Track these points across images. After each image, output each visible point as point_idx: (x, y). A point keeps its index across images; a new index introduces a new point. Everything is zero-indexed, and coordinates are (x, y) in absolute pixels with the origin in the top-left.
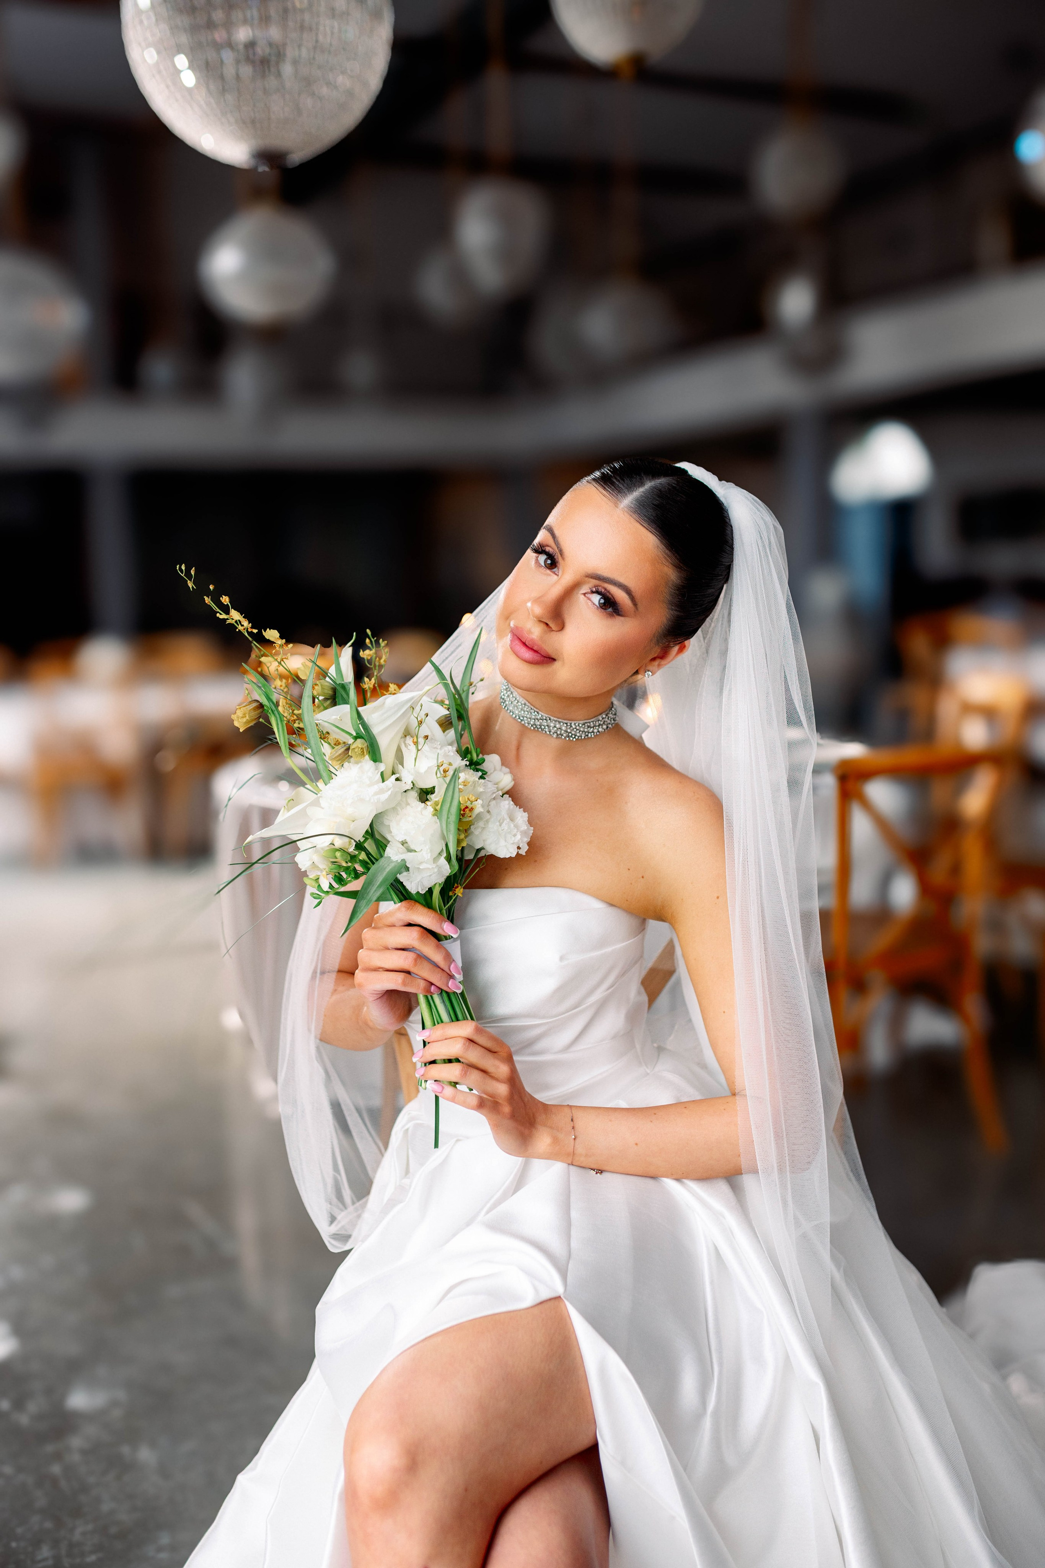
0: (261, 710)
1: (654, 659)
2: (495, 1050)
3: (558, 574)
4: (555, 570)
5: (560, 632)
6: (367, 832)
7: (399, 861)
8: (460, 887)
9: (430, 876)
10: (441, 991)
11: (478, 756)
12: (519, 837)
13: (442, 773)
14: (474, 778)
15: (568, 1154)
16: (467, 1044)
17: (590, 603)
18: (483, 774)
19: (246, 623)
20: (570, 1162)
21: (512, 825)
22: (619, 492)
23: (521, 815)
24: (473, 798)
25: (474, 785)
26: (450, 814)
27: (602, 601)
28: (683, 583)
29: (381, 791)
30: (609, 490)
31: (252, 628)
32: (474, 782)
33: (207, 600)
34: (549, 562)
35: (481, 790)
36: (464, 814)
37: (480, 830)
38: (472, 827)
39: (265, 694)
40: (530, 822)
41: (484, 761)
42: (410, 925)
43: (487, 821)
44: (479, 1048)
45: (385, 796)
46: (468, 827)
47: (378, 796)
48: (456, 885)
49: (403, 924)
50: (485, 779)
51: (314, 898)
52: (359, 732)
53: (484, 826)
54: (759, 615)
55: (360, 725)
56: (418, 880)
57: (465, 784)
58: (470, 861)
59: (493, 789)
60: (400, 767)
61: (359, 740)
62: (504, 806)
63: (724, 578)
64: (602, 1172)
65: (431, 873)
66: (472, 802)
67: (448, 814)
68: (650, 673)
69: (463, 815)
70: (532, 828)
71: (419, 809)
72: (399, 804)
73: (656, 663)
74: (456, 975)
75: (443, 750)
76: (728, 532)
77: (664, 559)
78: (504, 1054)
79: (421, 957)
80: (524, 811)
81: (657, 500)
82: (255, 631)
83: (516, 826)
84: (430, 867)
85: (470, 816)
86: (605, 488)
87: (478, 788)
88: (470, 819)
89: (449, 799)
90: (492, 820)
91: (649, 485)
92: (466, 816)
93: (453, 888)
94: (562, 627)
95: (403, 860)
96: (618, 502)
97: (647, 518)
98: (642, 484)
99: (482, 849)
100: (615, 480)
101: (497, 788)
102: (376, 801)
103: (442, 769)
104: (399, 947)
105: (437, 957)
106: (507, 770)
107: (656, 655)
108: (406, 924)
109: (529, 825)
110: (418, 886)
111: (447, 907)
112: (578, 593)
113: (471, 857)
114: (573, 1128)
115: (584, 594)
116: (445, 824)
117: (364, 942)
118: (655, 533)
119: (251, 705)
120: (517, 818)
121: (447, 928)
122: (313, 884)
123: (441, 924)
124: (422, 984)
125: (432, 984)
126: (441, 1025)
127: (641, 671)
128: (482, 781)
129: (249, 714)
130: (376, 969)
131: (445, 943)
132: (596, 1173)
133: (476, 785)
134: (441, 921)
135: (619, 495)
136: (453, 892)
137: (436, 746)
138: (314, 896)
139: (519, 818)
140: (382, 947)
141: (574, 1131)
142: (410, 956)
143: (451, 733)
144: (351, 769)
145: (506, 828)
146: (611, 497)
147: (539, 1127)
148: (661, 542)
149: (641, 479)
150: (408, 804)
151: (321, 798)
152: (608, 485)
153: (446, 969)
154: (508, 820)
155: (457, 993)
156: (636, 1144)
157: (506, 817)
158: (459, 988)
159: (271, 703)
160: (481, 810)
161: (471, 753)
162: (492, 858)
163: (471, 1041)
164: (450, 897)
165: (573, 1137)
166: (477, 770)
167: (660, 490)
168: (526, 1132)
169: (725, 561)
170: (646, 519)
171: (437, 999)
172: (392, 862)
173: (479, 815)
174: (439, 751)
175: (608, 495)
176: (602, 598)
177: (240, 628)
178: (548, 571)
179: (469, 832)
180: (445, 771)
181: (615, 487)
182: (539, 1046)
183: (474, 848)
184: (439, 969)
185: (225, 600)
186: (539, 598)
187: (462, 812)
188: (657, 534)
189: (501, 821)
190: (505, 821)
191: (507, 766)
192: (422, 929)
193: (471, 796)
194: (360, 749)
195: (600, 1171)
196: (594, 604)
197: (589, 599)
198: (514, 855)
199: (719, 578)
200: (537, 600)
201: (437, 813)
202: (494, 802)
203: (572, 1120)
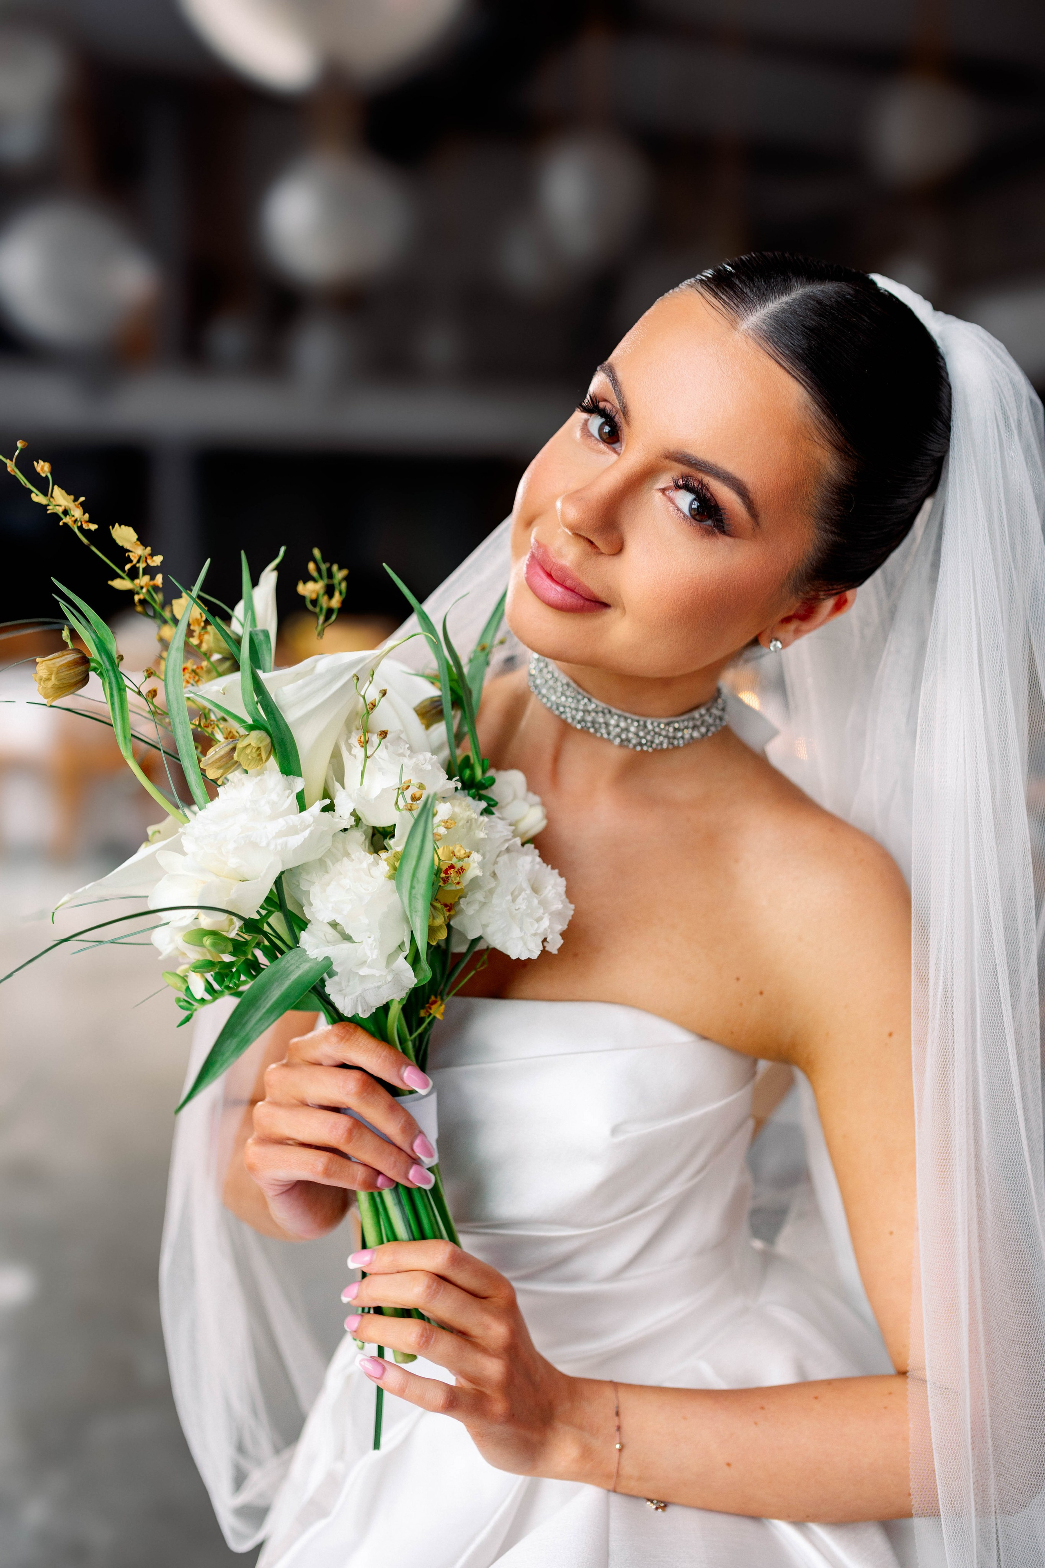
0: (81, 668)
1: (787, 620)
2: (485, 1294)
3: (619, 452)
4: (615, 446)
5: (615, 557)
6: (268, 900)
7: (320, 959)
8: (439, 1002)
9: (379, 987)
10: (396, 1187)
11: (484, 772)
12: (546, 923)
13: (409, 801)
14: (468, 813)
15: (608, 1476)
16: (434, 1287)
17: (671, 508)
18: (489, 805)
19: (77, 513)
20: (611, 1487)
21: (536, 902)
22: (743, 301)
23: (552, 882)
24: (462, 852)
25: (468, 824)
26: (415, 880)
27: (696, 505)
28: (850, 481)
29: (294, 831)
30: (724, 297)
31: (91, 521)
32: (469, 821)
33: (11, 466)
34: (607, 429)
35: (482, 835)
36: (448, 878)
37: (476, 906)
38: (462, 901)
39: (97, 640)
40: (570, 894)
41: (493, 781)
42: (344, 1066)
43: (491, 892)
44: (456, 1292)
45: (296, 841)
46: (456, 900)
47: (284, 839)
48: (433, 998)
49: (334, 1063)
50: (493, 813)
51: (181, 1007)
52: (259, 719)
53: (483, 900)
54: (994, 550)
55: (259, 706)
56: (357, 994)
57: (447, 824)
58: (461, 956)
59: (505, 833)
60: (337, 785)
61: (254, 734)
62: (523, 866)
63: (928, 480)
64: (665, 1506)
65: (379, 984)
66: (460, 859)
67: (412, 881)
68: (779, 644)
69: (445, 881)
70: (572, 906)
71: (365, 865)
72: (329, 853)
73: (792, 626)
74: (423, 1158)
75: (414, 760)
76: (944, 396)
77: (816, 432)
78: (500, 1300)
79: (359, 1125)
80: (561, 875)
81: (813, 320)
82: (93, 527)
83: (543, 903)
84: (377, 973)
85: (458, 883)
86: (717, 294)
87: (477, 832)
88: (458, 887)
89: (415, 852)
90: (499, 890)
91: (798, 292)
92: (450, 881)
93: (428, 1003)
94: (619, 549)
95: (327, 958)
96: (738, 320)
97: (791, 351)
98: (786, 288)
99: (480, 938)
100: (737, 282)
101: (513, 832)
102: (279, 848)
103: (408, 794)
104: (325, 1103)
105: (391, 1128)
106: (536, 799)
107: (791, 613)
108: (338, 1063)
109: (567, 901)
110: (356, 1004)
111: (415, 1035)
112: (651, 489)
113: (463, 949)
114: (619, 1428)
115: (663, 491)
116: (408, 896)
117: (267, 1089)
118: (803, 380)
119: (63, 658)
120: (546, 887)
121: (410, 1077)
122: (179, 985)
123: (399, 1070)
124: (360, 1173)
125: (379, 1173)
126: (393, 1244)
127: (763, 639)
128: (485, 819)
129: (57, 673)
130: (283, 1142)
131: (405, 1100)
132: (657, 1508)
133: (474, 826)
134: (400, 1064)
135: (740, 306)
136: (427, 1011)
137: (401, 751)
138: (182, 1004)
139: (549, 888)
140: (297, 1100)
141: (620, 1434)
142: (342, 1122)
143: (440, 730)
144: (243, 784)
145: (523, 907)
146: (726, 309)
147: (559, 1425)
148: (814, 398)
149: (784, 280)
150: (347, 854)
151: (183, 837)
152: (724, 289)
153: (406, 1148)
154: (529, 891)
155: (425, 1190)
156: (729, 1465)
157: (525, 885)
158: (428, 1181)
159: (104, 657)
160: (478, 872)
161: (472, 768)
162: (496, 956)
163: (442, 1278)
164: (421, 1021)
165: (618, 1446)
166: (481, 798)
167: (819, 302)
168: (535, 1437)
169: (934, 448)
170: (787, 352)
171: (388, 1197)
172: (308, 960)
173: (475, 881)
174: (406, 761)
175: (721, 307)
176: (695, 499)
177: (67, 520)
178: (602, 446)
179: (457, 908)
180: (414, 799)
181: (734, 292)
182: (577, 1266)
183: (467, 938)
184: (394, 1147)
185: (43, 468)
186: (578, 491)
187: (443, 875)
188: (806, 382)
189: (516, 893)
190: (523, 893)
191: (535, 793)
192: (365, 1076)
193: (458, 848)
194: (254, 750)
195: (663, 1505)
196: (679, 509)
197: (671, 500)
198: (535, 955)
199: (918, 478)
200: (572, 497)
201: (396, 873)
202: (505, 858)
203: (617, 1414)
